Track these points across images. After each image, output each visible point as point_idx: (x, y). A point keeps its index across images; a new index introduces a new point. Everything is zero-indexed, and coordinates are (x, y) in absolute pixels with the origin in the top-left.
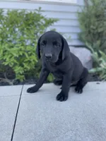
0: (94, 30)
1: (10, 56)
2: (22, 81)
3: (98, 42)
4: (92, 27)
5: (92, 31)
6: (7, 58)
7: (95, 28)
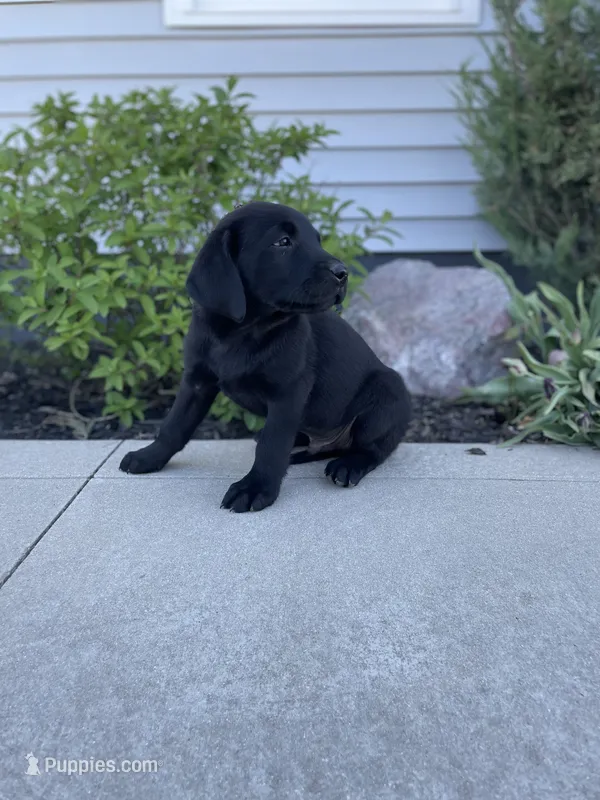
1: (72, 311)
2: (127, 422)
3: (566, 237)
5: (537, 176)
6: (61, 319)
7: (547, 158)
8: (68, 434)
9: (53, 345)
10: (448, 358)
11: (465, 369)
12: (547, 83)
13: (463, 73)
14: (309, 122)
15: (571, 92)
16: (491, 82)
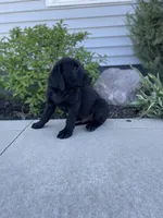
0: (150, 40)
1: (19, 86)
2: (35, 115)
3: (157, 60)
5: (149, 43)
8: (20, 118)
9: (15, 95)
10: (124, 95)
11: (128, 98)
12: (150, 17)
13: (127, 15)
14: (83, 31)
15: (157, 19)
16: (135, 17)
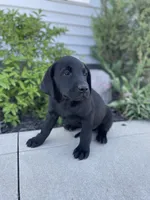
0: (114, 45)
3: (119, 63)
4: (111, 41)
5: (111, 47)
7: (115, 42)
13: (92, 17)
